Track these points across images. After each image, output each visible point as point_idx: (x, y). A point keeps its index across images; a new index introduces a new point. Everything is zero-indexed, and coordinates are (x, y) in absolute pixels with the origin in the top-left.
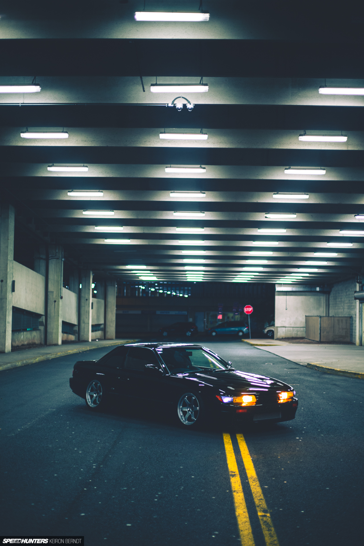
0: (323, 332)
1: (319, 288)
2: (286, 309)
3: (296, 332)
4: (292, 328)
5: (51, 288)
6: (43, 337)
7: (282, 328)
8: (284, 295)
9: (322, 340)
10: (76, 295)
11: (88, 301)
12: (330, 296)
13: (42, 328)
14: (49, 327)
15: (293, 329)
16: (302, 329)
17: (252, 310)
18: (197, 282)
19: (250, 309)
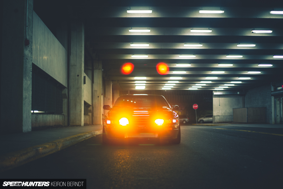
0: (250, 117)
1: (239, 93)
2: (220, 105)
6: (91, 120)
7: (217, 117)
11: (110, 100)
12: (245, 97)
13: (90, 114)
15: (224, 117)
17: (197, 107)
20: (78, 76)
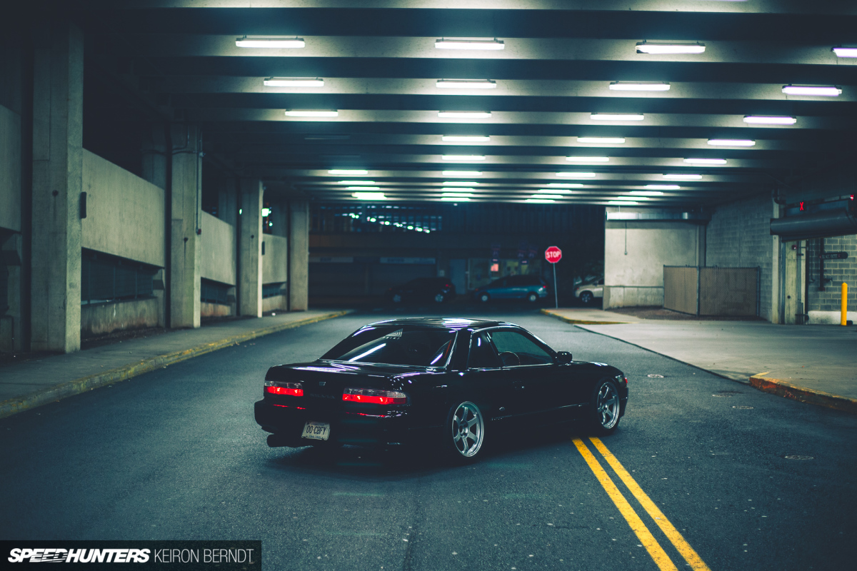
0: (705, 298)
1: (688, 215)
2: (626, 254)
3: (644, 297)
4: (636, 289)
5: (177, 213)
6: (162, 311)
7: (618, 289)
8: (622, 227)
9: (702, 313)
10: (231, 227)
11: (254, 238)
12: (708, 229)
13: (160, 294)
14: (173, 291)
15: (638, 290)
16: (655, 290)
17: (559, 256)
18: (460, 204)
19: (557, 254)
20: (55, 193)
